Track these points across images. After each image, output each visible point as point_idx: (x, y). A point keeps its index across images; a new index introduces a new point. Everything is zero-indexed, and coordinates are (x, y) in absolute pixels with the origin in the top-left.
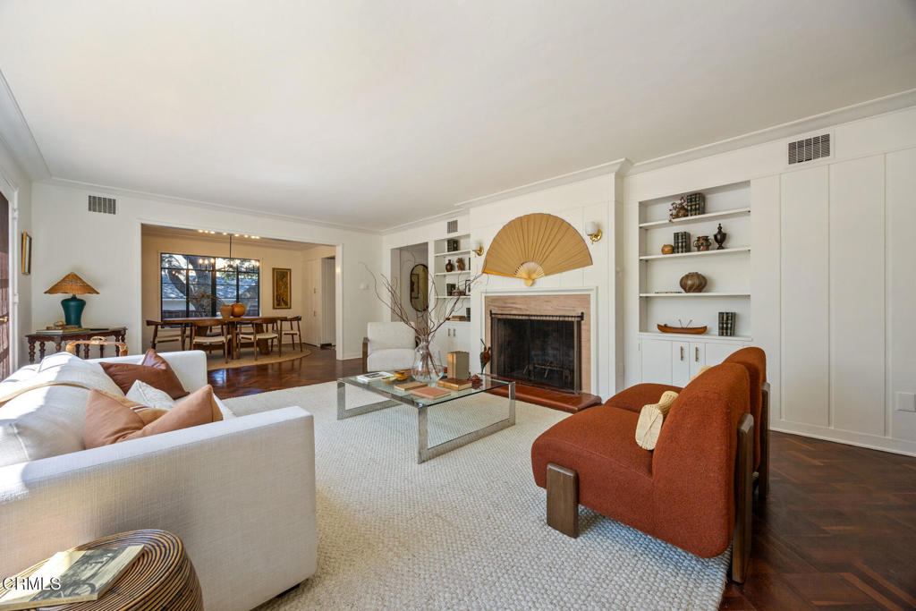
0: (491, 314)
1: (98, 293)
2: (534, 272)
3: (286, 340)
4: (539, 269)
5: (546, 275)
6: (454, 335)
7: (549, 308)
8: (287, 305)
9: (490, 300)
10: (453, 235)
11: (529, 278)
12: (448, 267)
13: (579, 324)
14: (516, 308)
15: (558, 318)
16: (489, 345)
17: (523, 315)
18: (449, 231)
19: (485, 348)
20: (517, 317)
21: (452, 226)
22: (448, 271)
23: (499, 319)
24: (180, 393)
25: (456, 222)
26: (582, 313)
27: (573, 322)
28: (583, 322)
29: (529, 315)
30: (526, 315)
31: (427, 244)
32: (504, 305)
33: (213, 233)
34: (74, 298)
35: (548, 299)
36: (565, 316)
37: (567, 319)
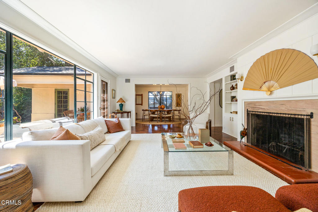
0: (247, 111)
1: (125, 102)
2: (272, 87)
3: (176, 117)
4: (276, 85)
5: (281, 88)
6: (233, 120)
7: (283, 109)
8: (180, 105)
9: (247, 104)
10: (232, 73)
11: (269, 90)
12: (232, 88)
13: (309, 121)
14: (261, 108)
15: (290, 116)
16: (246, 127)
17: (265, 112)
18: (231, 71)
19: (244, 128)
20: (261, 113)
21: (232, 69)
22: (231, 90)
23: (252, 114)
24: (121, 130)
25: (233, 67)
26: (312, 113)
27: (303, 119)
28: (312, 120)
29: (269, 113)
30: (267, 113)
31: (222, 79)
32: (254, 107)
33: (156, 84)
34: (121, 104)
35: (283, 103)
36: (295, 115)
37: (297, 116)
